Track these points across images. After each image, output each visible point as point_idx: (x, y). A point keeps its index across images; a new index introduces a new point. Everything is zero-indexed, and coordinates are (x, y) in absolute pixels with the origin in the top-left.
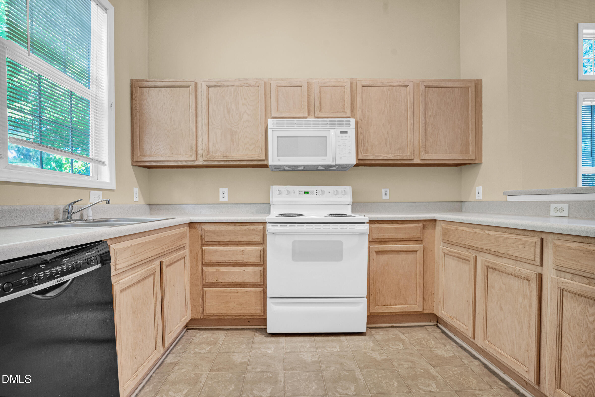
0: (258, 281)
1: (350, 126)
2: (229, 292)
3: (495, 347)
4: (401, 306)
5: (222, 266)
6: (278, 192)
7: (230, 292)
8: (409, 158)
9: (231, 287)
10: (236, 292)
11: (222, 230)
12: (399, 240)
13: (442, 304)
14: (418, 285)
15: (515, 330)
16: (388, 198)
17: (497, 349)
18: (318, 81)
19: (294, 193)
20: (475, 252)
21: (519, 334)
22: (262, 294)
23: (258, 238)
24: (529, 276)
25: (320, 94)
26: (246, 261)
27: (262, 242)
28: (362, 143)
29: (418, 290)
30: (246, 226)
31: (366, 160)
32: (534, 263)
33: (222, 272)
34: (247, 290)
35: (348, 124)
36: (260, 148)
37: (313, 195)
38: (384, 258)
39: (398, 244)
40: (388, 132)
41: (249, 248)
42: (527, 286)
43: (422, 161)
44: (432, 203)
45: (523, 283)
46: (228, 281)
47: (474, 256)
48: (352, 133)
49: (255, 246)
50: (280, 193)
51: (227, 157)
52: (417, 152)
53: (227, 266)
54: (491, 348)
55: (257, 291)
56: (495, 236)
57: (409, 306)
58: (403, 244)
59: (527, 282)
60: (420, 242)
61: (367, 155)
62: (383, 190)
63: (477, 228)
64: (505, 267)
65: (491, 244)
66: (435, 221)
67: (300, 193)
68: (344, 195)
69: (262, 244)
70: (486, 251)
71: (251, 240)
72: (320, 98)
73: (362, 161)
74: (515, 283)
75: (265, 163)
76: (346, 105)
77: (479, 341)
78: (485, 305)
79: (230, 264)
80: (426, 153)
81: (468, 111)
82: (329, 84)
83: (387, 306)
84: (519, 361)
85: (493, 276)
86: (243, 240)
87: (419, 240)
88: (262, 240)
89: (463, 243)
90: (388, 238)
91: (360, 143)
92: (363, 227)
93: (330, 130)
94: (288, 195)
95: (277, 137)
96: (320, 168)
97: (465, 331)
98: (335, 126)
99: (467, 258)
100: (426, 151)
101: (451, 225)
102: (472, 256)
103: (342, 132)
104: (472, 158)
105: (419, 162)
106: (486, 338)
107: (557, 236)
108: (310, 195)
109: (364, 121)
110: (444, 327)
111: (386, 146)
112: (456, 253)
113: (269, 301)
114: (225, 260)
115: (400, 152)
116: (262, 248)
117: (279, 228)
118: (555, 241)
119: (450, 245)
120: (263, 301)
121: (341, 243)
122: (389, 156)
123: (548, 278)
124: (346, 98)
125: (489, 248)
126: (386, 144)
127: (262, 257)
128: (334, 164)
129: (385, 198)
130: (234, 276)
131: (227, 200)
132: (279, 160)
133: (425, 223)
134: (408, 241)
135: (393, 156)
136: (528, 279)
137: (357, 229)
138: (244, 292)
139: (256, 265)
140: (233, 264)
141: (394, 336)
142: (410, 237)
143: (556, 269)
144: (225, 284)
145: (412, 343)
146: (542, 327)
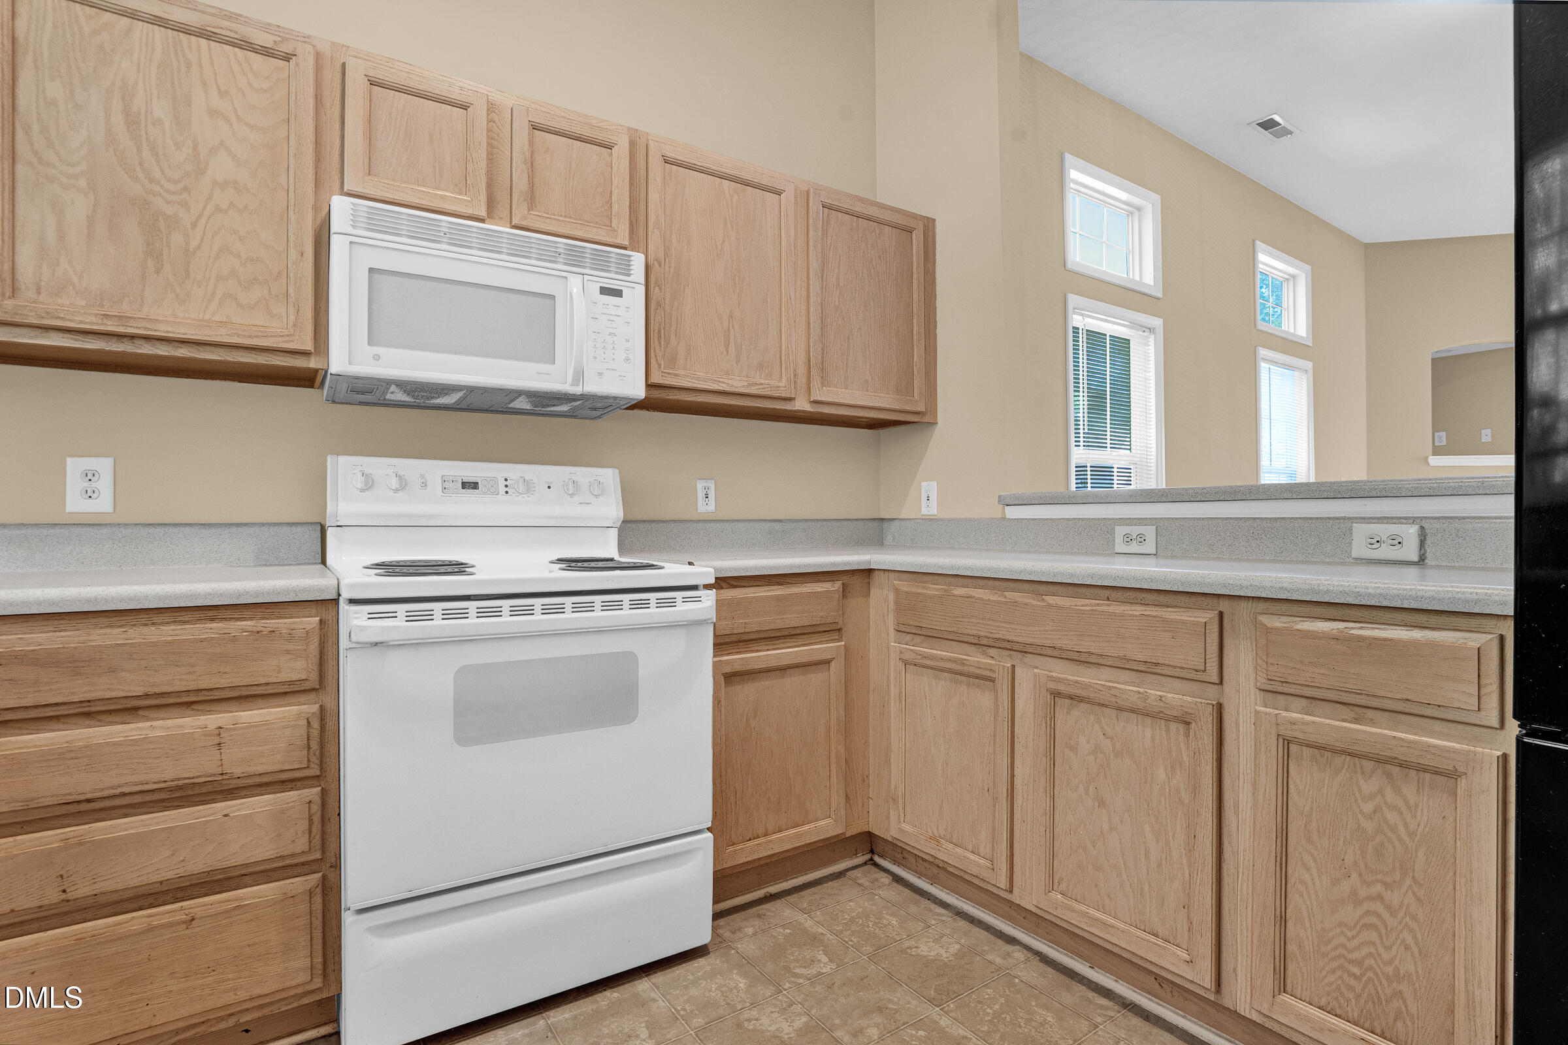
0: (298, 849)
1: (629, 275)
2: (143, 932)
3: (1084, 908)
4: (794, 831)
5: (103, 815)
6: (360, 482)
7: (150, 929)
8: (783, 395)
9: (151, 906)
10: (184, 922)
11: (107, 647)
12: (787, 633)
13: (900, 802)
14: (833, 760)
15: (1147, 855)
16: (711, 507)
17: (1092, 912)
18: (528, 108)
19: (426, 485)
20: (1011, 656)
21: (1159, 866)
22: (318, 899)
23: (298, 669)
24: (1190, 711)
25: (532, 153)
26: (238, 771)
27: (317, 683)
28: (660, 336)
29: (834, 776)
30: (238, 619)
31: (672, 391)
32: (1202, 677)
33: (101, 842)
34: (241, 899)
35: (625, 268)
36: (291, 307)
37: (493, 493)
38: (746, 692)
39: (780, 646)
40: (731, 312)
41: (249, 716)
42: (1181, 737)
43: (814, 405)
44: (820, 523)
45: (1168, 730)
46: (136, 882)
47: (1009, 665)
48: (635, 296)
49: (279, 701)
50: (369, 484)
51: (120, 317)
52: (802, 381)
53: (131, 811)
54: (1072, 910)
55: (294, 893)
56: (1080, 610)
57: (812, 825)
58: (795, 644)
59: (1181, 727)
60: (835, 636)
61: (675, 375)
62: (700, 485)
63: (1014, 591)
64: (1113, 692)
65: (1065, 631)
66: (868, 572)
67: (446, 485)
68: (597, 496)
69: (314, 690)
70: (1049, 652)
71: (263, 681)
72: (531, 165)
73: (660, 391)
74: (1143, 733)
75: (313, 363)
76: (615, 207)
77: (1029, 895)
78: (1048, 796)
79: (148, 798)
80: (823, 385)
81: (911, 290)
82: (563, 126)
83: (757, 841)
84: (1160, 934)
85: (1069, 719)
86: (223, 682)
87: (833, 630)
88: (314, 676)
89: (975, 633)
90: (758, 629)
91: (656, 332)
92: (698, 599)
93: (566, 278)
94: (400, 493)
95: (371, 270)
96: (522, 404)
97: (984, 874)
98: (584, 267)
99: (988, 674)
100: (825, 382)
101: (927, 582)
102: (1004, 667)
103: (605, 291)
104: (919, 409)
105: (808, 407)
106: (1052, 883)
107: (1262, 606)
108: (485, 493)
109: (667, 265)
110: (895, 862)
111: (728, 352)
112: (949, 660)
113: (353, 929)
114: (119, 786)
115: (761, 374)
116: (315, 708)
117: (400, 622)
118: (1265, 619)
119: (923, 637)
120: (320, 927)
121: (630, 659)
122: (736, 384)
123: (1238, 714)
124: (615, 183)
125: (1058, 644)
126: (727, 346)
127: (315, 745)
128: (577, 390)
129: (706, 507)
130: (169, 853)
131: (108, 508)
132: (377, 357)
133: (846, 578)
134: (808, 634)
135: (746, 384)
136: (1186, 722)
137: (684, 608)
138: (227, 912)
139: (283, 782)
140: (163, 796)
141: (788, 931)
142: (814, 623)
143: (1260, 690)
144: (114, 897)
145: (847, 940)
146: (1225, 840)
